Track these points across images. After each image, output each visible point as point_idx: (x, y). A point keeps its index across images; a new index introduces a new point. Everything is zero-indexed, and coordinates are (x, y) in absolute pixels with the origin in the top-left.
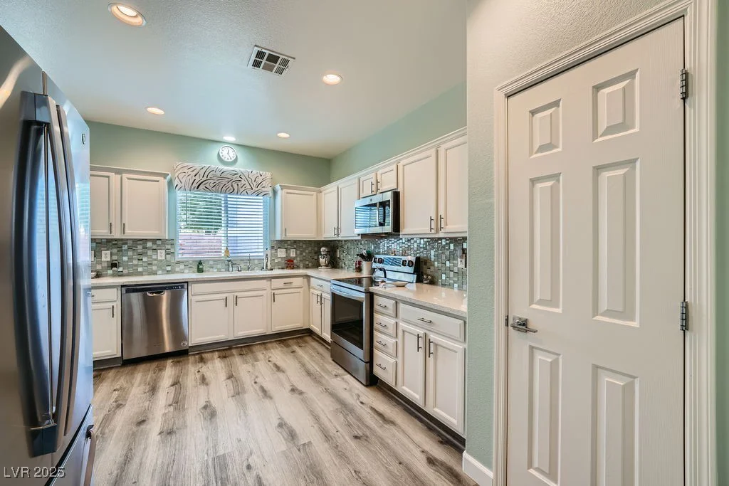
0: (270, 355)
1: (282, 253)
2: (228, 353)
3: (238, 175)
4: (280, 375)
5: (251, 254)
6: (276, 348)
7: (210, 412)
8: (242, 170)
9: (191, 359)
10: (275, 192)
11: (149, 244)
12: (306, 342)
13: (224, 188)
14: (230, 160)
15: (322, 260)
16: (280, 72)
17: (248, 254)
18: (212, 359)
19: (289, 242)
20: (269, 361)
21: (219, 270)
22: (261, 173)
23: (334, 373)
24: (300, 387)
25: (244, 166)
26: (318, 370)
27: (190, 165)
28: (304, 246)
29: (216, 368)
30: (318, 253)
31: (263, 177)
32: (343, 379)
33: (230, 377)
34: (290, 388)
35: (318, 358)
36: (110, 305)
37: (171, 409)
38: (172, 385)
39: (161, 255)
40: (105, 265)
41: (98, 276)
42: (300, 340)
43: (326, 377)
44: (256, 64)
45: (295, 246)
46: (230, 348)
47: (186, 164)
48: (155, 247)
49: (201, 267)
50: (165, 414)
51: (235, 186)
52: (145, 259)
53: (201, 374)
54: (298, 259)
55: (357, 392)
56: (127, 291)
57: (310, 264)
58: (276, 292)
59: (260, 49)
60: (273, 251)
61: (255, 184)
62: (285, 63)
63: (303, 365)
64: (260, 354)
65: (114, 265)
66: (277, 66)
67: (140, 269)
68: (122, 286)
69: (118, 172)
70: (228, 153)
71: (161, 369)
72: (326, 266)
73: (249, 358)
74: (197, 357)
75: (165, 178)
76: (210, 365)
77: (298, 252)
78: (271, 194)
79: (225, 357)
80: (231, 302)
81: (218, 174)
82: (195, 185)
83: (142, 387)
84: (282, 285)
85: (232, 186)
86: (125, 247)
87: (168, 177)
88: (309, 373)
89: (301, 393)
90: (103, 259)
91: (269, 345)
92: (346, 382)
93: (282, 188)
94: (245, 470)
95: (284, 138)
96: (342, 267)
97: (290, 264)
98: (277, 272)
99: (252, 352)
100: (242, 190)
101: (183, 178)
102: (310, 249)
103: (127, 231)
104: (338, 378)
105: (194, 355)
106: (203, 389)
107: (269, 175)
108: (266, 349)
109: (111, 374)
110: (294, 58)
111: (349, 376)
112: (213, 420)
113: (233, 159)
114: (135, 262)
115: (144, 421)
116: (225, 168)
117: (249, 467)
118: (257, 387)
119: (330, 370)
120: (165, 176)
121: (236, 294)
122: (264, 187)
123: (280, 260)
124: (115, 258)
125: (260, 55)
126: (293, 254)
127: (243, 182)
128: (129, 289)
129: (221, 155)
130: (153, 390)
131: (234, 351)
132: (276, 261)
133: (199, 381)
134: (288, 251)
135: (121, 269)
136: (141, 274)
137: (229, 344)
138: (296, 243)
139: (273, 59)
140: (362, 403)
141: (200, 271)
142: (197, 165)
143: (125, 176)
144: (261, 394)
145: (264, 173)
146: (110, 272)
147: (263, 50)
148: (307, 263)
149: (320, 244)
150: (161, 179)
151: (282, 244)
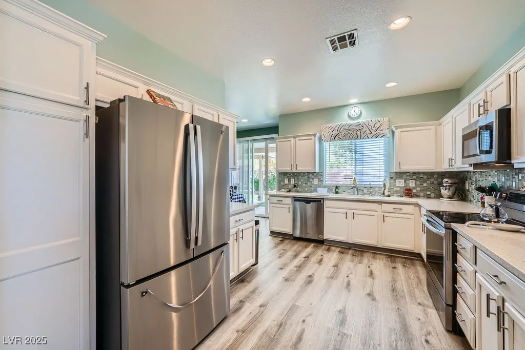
0: (373, 263)
1: (400, 183)
2: (346, 251)
3: (361, 126)
4: (369, 280)
5: (372, 183)
6: (383, 260)
7: (310, 280)
8: (363, 121)
9: (324, 247)
10: (393, 132)
11: (311, 175)
12: (413, 265)
13: (351, 136)
14: (356, 116)
15: (444, 192)
16: (353, 44)
17: (368, 183)
18: (334, 251)
19: (408, 174)
20: (369, 267)
21: (349, 193)
22: (379, 119)
23: (419, 301)
24: (377, 296)
25: (366, 117)
26: (405, 291)
27: (329, 125)
28: (425, 177)
29: (332, 257)
30: (441, 184)
31: (381, 123)
32: (425, 310)
33: (336, 266)
34: (368, 292)
35: (414, 281)
36: (288, 206)
37: (296, 269)
38: (305, 257)
39: (316, 182)
40: (292, 186)
41: (289, 191)
42: (408, 261)
43: (408, 300)
44: (335, 49)
45: (415, 177)
46: (350, 249)
47: (327, 125)
48: (313, 177)
49: (337, 190)
50: (291, 270)
51: (359, 133)
52: (308, 184)
53: (322, 257)
54: (418, 189)
55: (430, 329)
56: (295, 200)
57: (433, 195)
58: (386, 214)
59: (330, 39)
60: (392, 181)
61: (374, 129)
62: (351, 36)
63: (394, 281)
64: (367, 259)
65: (295, 186)
66: (348, 41)
67: (306, 189)
68: (293, 197)
69: (295, 137)
70: (354, 112)
71: (306, 247)
72: (450, 197)
73: (356, 259)
74: (327, 247)
75: (315, 136)
76: (330, 254)
77: (418, 183)
78: (389, 135)
79: (342, 253)
80: (350, 216)
81: (347, 127)
82: (333, 137)
83: (293, 253)
84: (392, 210)
85: (356, 134)
86: (300, 177)
87: (318, 135)
88: (394, 289)
89: (374, 299)
90: (292, 183)
91: (378, 256)
92: (426, 314)
93: (397, 128)
94: (301, 320)
95: (392, 87)
96: (471, 201)
97: (409, 193)
98: (394, 198)
99: (362, 256)
100: (363, 136)
101: (327, 134)
102: (432, 180)
103: (298, 168)
104: (420, 307)
105: (327, 245)
106: (317, 265)
107: (386, 119)
108: (374, 258)
109: (287, 241)
110: (356, 29)
111: (435, 311)
112: (308, 285)
113: (358, 114)
114: (304, 185)
115: (282, 269)
116: (352, 122)
117: (304, 321)
118: (346, 280)
119: (417, 296)
120: (315, 135)
121: (354, 211)
122: (382, 130)
123: (398, 189)
124: (296, 182)
125: (332, 42)
126: (412, 184)
127: (364, 130)
128: (296, 199)
129: (350, 114)
130: (296, 256)
131: (350, 252)
132: (395, 189)
133: (318, 261)
134: (407, 182)
135: (298, 189)
136: (306, 192)
137: (350, 245)
138: (416, 175)
139: (342, 39)
140: (427, 341)
141: (337, 193)
142: (333, 125)
143: (297, 139)
144: (345, 285)
145: (382, 119)
146: (294, 189)
147: (332, 38)
148: (429, 193)
149: (443, 175)
150: (313, 137)
151: (400, 175)
